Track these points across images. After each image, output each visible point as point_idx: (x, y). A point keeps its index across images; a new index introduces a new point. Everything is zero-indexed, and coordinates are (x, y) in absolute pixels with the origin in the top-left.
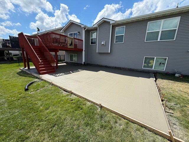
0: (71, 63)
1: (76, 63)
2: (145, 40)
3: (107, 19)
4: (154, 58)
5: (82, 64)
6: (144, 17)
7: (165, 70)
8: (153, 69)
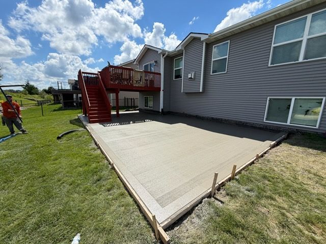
0: (146, 110)
1: (152, 111)
2: (268, 63)
3: (196, 33)
4: (291, 99)
5: (159, 112)
6: (265, 17)
7: (320, 126)
8: (288, 123)
